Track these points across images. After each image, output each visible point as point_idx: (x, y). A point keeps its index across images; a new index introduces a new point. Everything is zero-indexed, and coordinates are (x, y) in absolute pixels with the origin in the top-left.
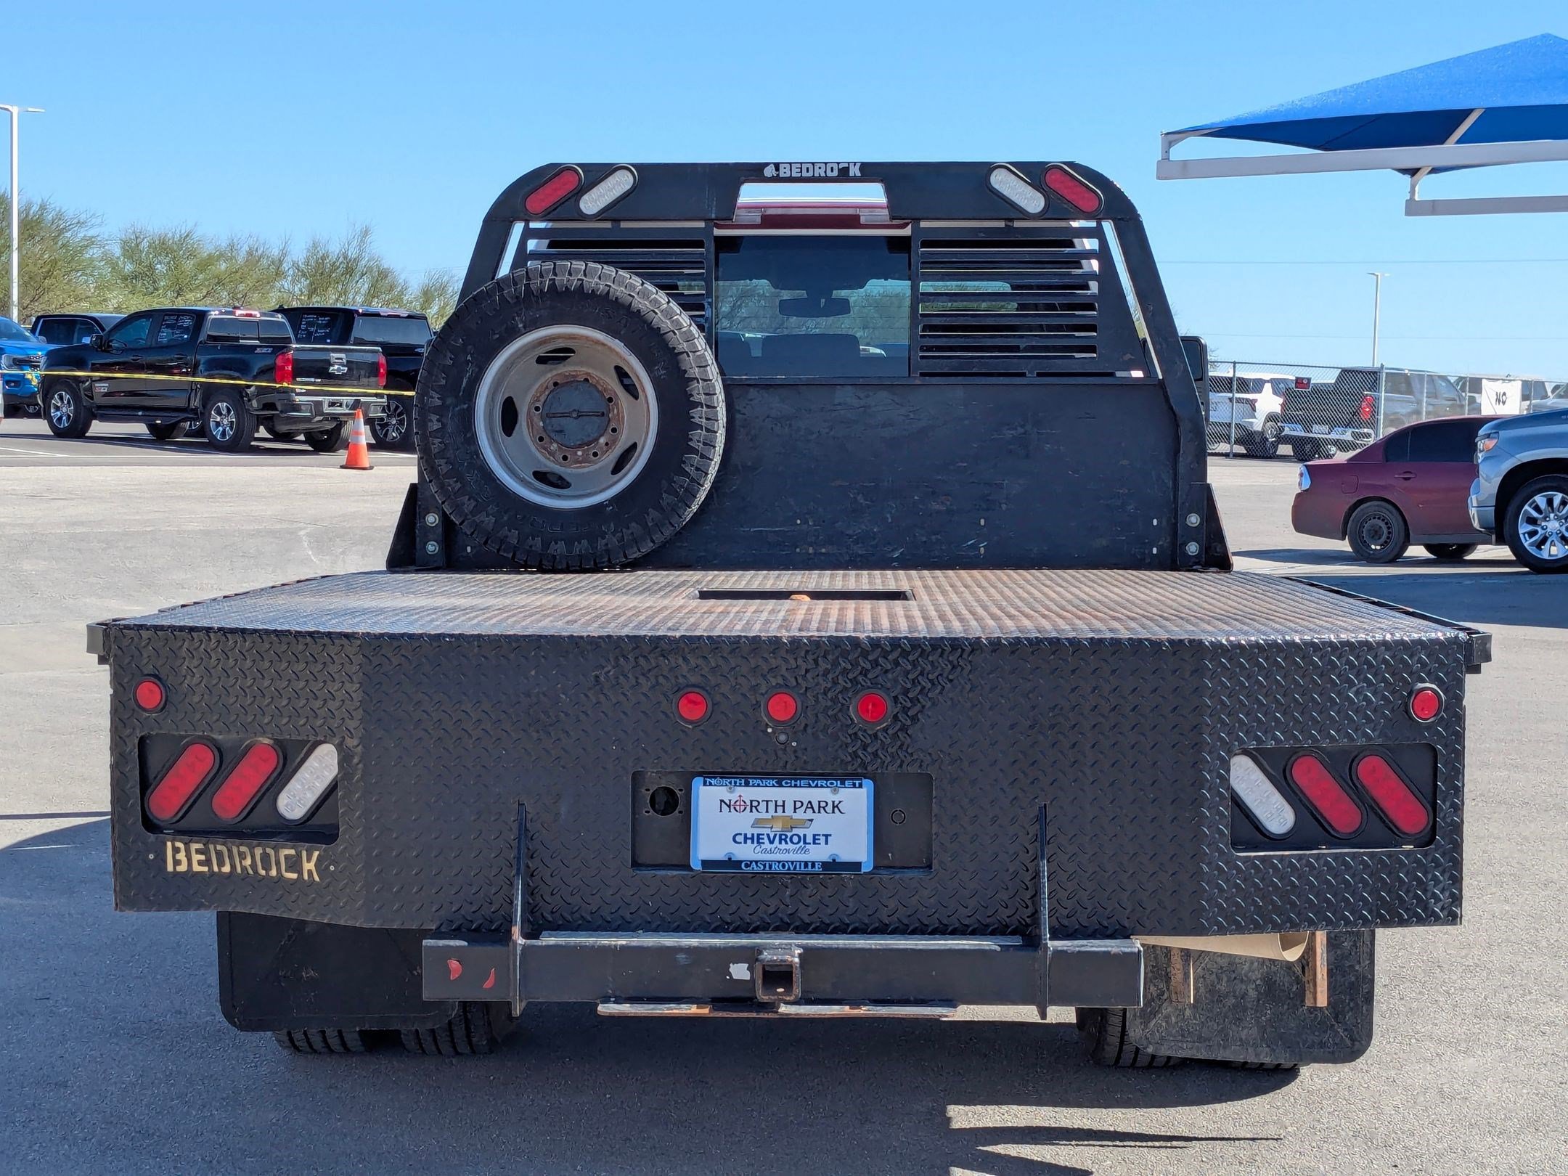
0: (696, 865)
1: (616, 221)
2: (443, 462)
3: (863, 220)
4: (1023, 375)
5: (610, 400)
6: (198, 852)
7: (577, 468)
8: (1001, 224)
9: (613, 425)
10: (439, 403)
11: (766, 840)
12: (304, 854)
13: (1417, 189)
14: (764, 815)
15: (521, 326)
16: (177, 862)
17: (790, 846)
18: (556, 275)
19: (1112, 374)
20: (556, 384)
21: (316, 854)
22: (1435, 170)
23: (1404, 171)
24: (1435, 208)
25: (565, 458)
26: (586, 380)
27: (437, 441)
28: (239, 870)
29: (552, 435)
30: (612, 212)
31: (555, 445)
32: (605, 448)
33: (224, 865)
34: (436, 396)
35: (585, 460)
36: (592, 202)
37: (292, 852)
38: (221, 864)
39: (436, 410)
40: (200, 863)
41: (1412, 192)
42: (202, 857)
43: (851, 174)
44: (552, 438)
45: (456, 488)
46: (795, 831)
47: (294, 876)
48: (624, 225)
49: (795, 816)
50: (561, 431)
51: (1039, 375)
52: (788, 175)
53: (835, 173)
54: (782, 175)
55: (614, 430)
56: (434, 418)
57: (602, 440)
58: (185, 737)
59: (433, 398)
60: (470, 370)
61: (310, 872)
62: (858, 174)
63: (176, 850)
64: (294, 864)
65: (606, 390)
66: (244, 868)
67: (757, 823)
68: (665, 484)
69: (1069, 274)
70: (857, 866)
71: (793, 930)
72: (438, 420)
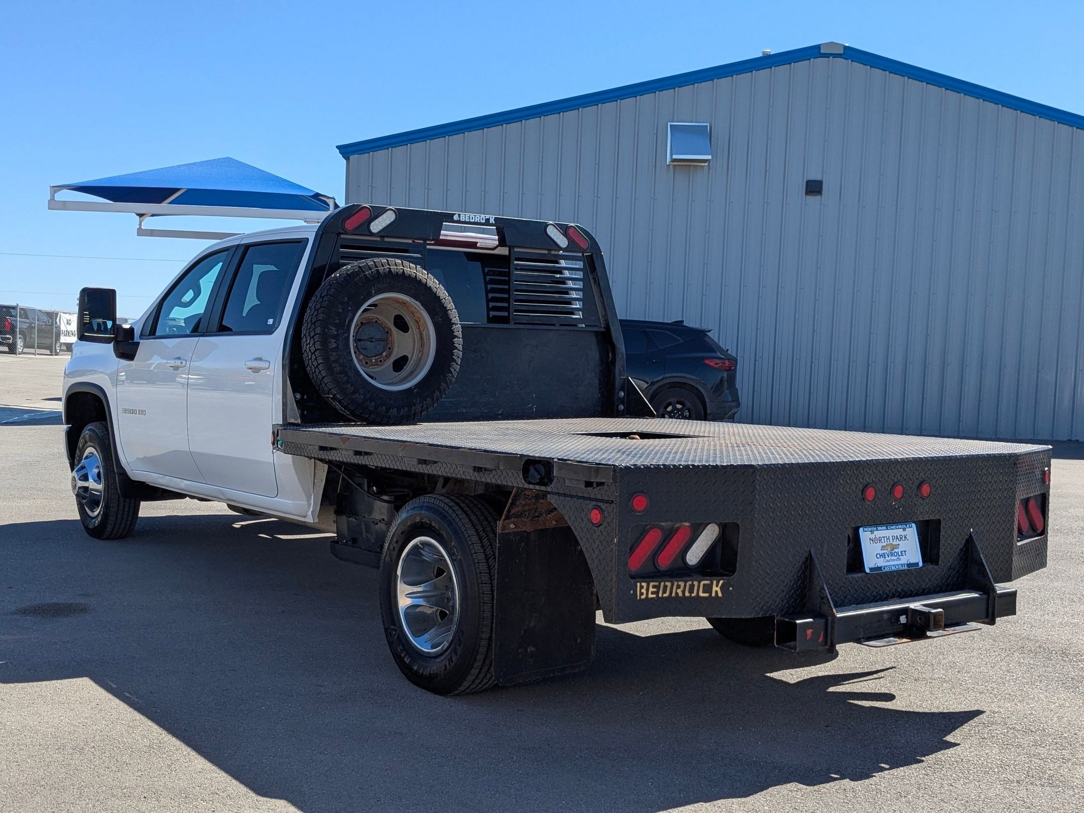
0: (868, 571)
1: (383, 237)
2: (337, 365)
3: (478, 245)
4: (554, 325)
5: (388, 332)
6: (654, 587)
7: (372, 368)
8: (546, 252)
9: (389, 346)
10: (336, 333)
11: (886, 556)
12: (715, 582)
13: (142, 224)
14: (885, 544)
15: (373, 292)
16: (642, 594)
17: (895, 558)
18: (377, 267)
19: (576, 325)
20: (362, 323)
21: (721, 582)
22: (153, 215)
23: (138, 215)
24: (152, 233)
25: (367, 363)
26: (376, 321)
27: (334, 354)
28: (673, 595)
29: (361, 350)
30: (386, 232)
31: (362, 356)
32: (385, 358)
33: (665, 593)
34: (334, 329)
35: (376, 364)
36: (377, 226)
37: (707, 582)
38: (664, 592)
39: (334, 337)
40: (653, 593)
41: (140, 225)
42: (655, 590)
43: (491, 222)
44: (360, 352)
45: (344, 380)
46: (895, 550)
47: (706, 595)
48: (386, 239)
49: (894, 543)
50: (365, 349)
51: (561, 325)
52: (464, 220)
53: (484, 221)
54: (461, 220)
55: (390, 349)
56: (333, 341)
57: (384, 354)
58: (648, 525)
59: (331, 329)
60: (350, 314)
61: (716, 592)
62: (494, 222)
63: (642, 587)
64: (708, 589)
65: (386, 327)
66: (677, 594)
67: (883, 548)
68: (442, 377)
69: (554, 277)
70: (917, 564)
71: (897, 597)
72: (335, 342)
